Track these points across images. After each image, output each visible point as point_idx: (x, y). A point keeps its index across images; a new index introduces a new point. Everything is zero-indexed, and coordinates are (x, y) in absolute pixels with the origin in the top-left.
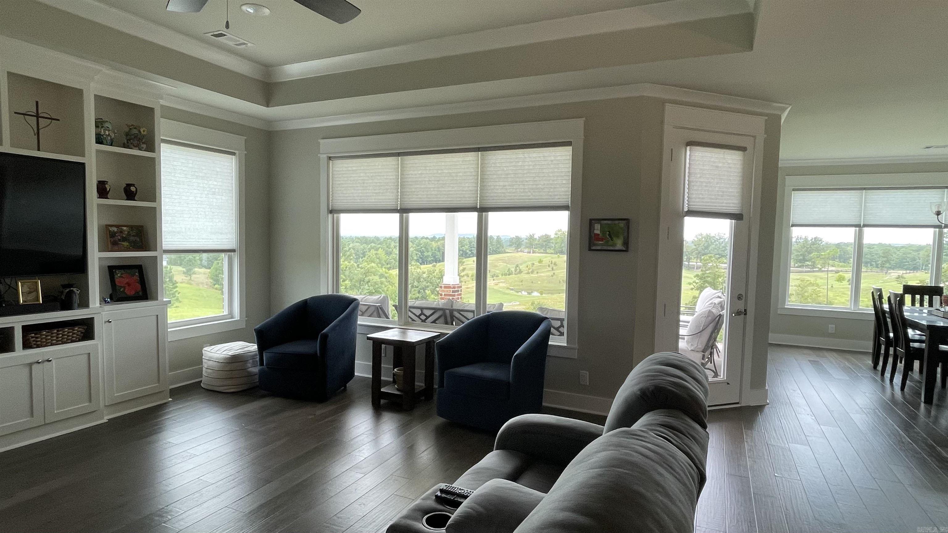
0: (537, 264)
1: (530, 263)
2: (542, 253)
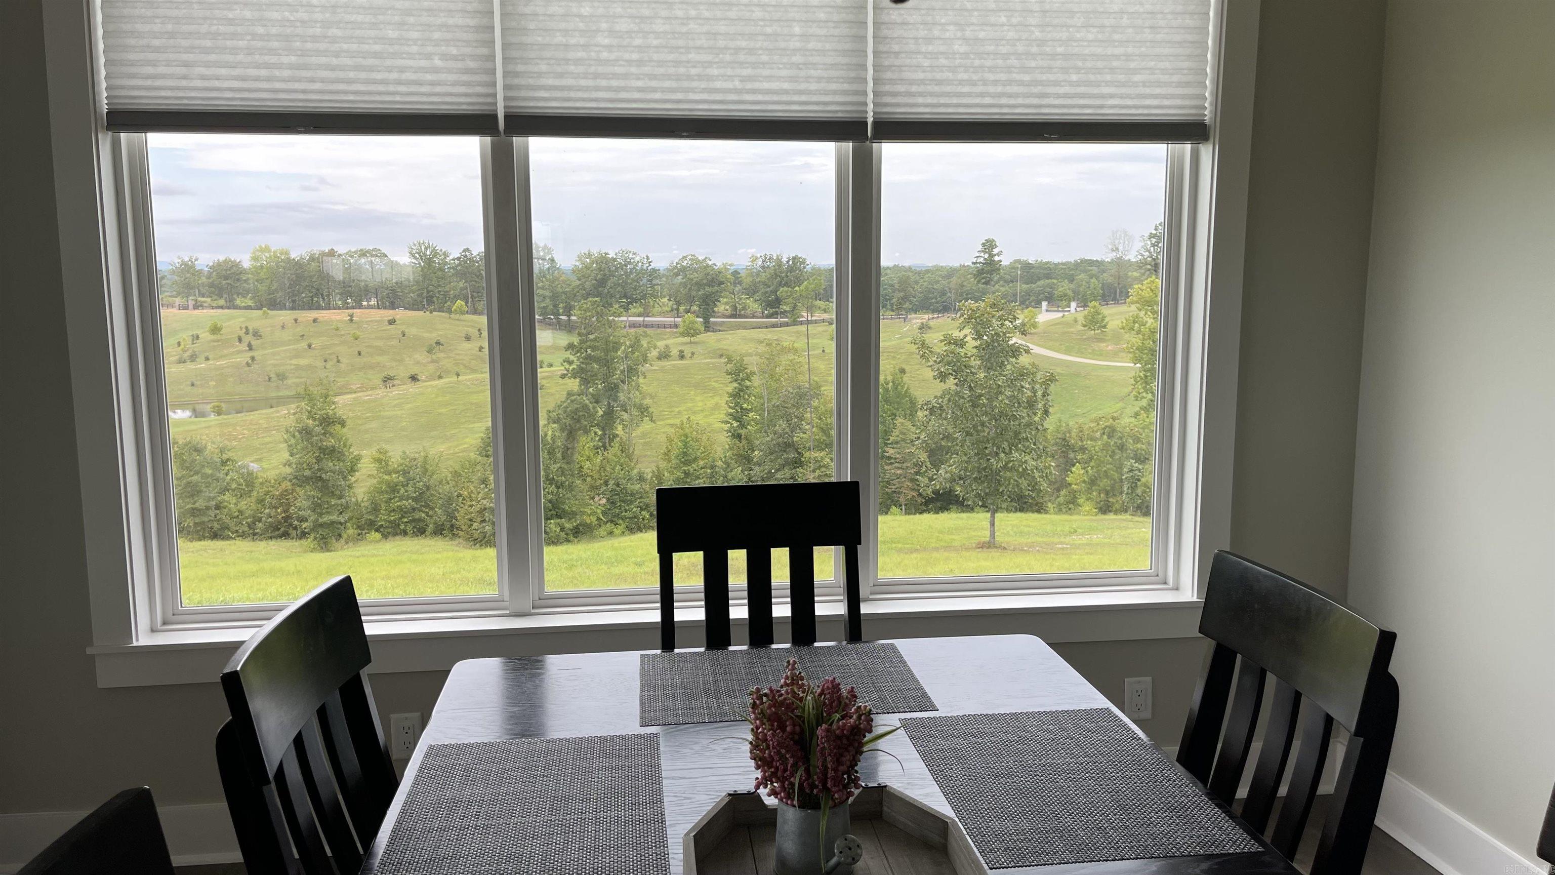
2: (222, 307)
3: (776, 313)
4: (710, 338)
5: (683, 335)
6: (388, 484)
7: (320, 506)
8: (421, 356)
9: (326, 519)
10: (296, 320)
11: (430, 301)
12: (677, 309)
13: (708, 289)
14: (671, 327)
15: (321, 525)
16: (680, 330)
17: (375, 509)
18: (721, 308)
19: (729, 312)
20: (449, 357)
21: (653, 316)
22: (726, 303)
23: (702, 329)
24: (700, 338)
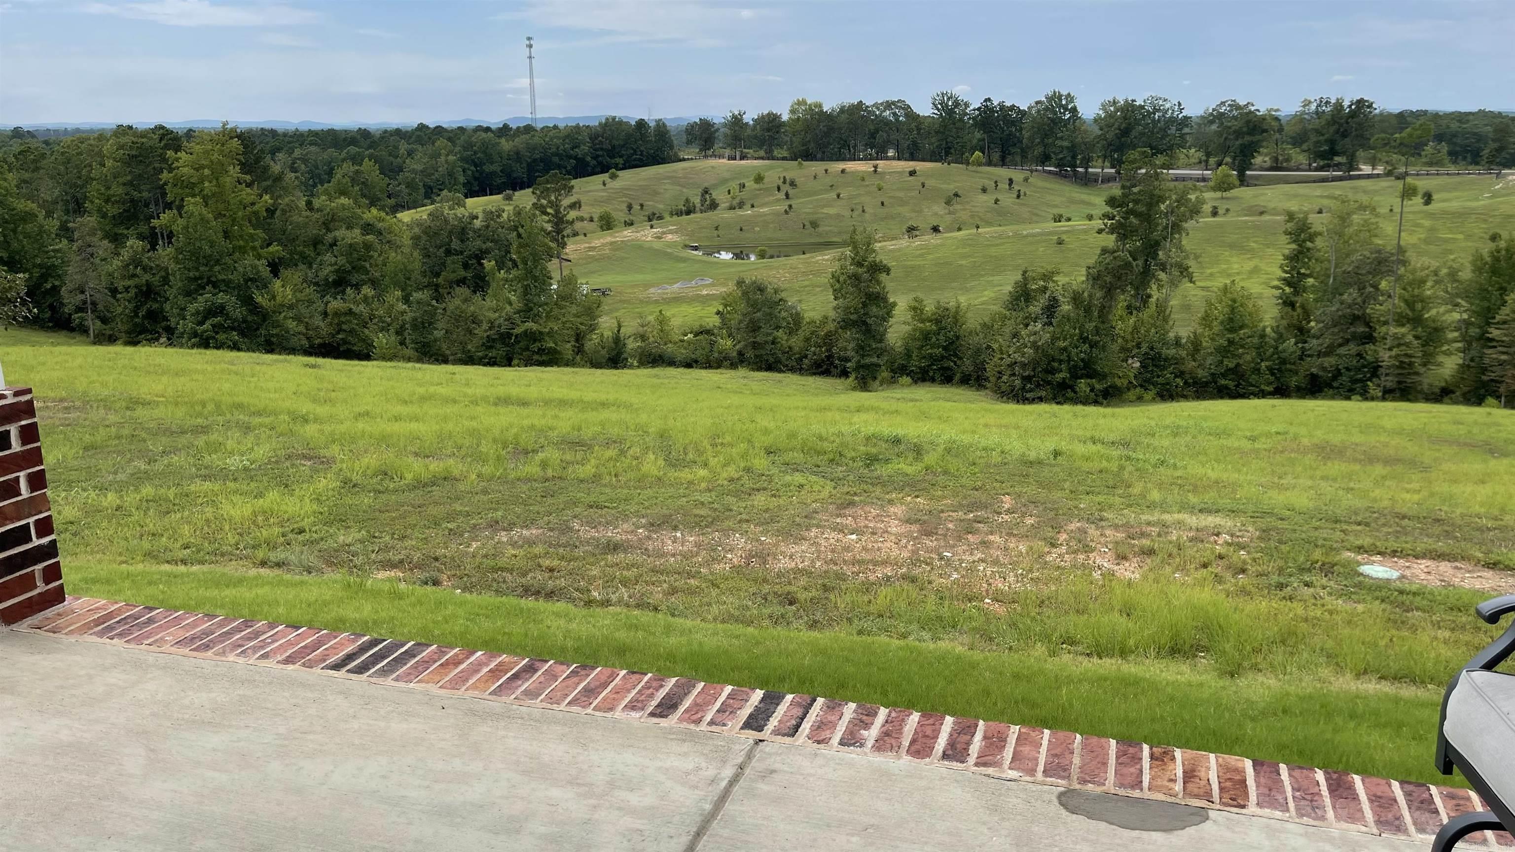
0: (750, 184)
1: (734, 185)
2: (762, 158)
3: (1329, 166)
4: (1245, 193)
5: (1214, 189)
6: (922, 331)
7: (862, 348)
8: (939, 208)
9: (868, 360)
10: (826, 171)
11: (947, 154)
12: (1207, 161)
13: (1248, 138)
14: (1198, 180)
15: (862, 366)
16: (1211, 184)
17: (908, 355)
18: (1258, 160)
19: (1268, 164)
20: (964, 210)
21: (1178, 168)
22: (1266, 155)
23: (1237, 183)
24: (1235, 192)
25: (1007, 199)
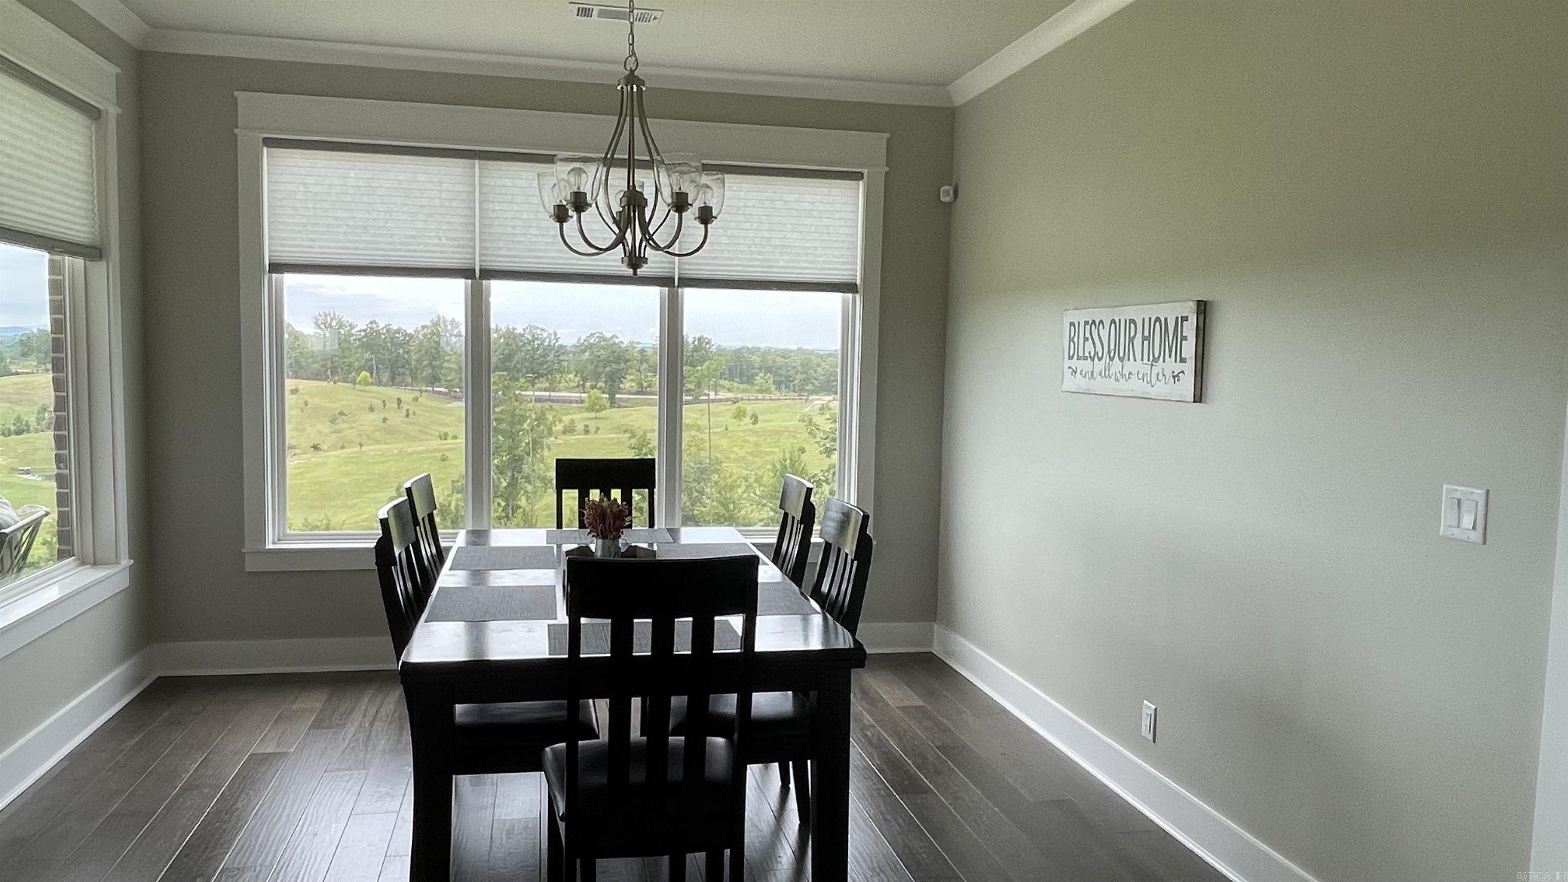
4: (616, 414)
5: (589, 409)
8: (324, 427)
11: (334, 373)
12: (583, 385)
13: (614, 366)
14: (577, 402)
16: (586, 405)
18: (627, 385)
19: (636, 389)
20: (353, 428)
21: (559, 391)
22: (632, 380)
23: (608, 405)
24: (603, 413)
25: (396, 419)
